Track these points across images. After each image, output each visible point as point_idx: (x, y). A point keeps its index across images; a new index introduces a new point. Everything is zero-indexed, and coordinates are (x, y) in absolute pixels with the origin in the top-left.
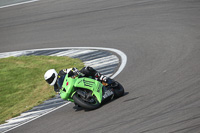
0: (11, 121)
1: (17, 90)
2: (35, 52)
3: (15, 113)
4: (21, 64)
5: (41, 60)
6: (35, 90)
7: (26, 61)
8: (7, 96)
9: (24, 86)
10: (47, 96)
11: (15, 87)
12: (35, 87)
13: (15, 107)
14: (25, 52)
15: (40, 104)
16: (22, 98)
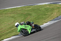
0: (45, 24)
1: (47, 15)
2: (52, 3)
3: (46, 21)
4: (48, 7)
5: (54, 5)
6: (52, 15)
7: (50, 6)
8: (44, 16)
9: (49, 13)
10: (56, 16)
11: (46, 13)
12: (52, 14)
13: (46, 20)
14: (49, 3)
15: (54, 19)
16: (48, 17)
